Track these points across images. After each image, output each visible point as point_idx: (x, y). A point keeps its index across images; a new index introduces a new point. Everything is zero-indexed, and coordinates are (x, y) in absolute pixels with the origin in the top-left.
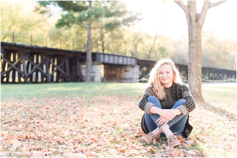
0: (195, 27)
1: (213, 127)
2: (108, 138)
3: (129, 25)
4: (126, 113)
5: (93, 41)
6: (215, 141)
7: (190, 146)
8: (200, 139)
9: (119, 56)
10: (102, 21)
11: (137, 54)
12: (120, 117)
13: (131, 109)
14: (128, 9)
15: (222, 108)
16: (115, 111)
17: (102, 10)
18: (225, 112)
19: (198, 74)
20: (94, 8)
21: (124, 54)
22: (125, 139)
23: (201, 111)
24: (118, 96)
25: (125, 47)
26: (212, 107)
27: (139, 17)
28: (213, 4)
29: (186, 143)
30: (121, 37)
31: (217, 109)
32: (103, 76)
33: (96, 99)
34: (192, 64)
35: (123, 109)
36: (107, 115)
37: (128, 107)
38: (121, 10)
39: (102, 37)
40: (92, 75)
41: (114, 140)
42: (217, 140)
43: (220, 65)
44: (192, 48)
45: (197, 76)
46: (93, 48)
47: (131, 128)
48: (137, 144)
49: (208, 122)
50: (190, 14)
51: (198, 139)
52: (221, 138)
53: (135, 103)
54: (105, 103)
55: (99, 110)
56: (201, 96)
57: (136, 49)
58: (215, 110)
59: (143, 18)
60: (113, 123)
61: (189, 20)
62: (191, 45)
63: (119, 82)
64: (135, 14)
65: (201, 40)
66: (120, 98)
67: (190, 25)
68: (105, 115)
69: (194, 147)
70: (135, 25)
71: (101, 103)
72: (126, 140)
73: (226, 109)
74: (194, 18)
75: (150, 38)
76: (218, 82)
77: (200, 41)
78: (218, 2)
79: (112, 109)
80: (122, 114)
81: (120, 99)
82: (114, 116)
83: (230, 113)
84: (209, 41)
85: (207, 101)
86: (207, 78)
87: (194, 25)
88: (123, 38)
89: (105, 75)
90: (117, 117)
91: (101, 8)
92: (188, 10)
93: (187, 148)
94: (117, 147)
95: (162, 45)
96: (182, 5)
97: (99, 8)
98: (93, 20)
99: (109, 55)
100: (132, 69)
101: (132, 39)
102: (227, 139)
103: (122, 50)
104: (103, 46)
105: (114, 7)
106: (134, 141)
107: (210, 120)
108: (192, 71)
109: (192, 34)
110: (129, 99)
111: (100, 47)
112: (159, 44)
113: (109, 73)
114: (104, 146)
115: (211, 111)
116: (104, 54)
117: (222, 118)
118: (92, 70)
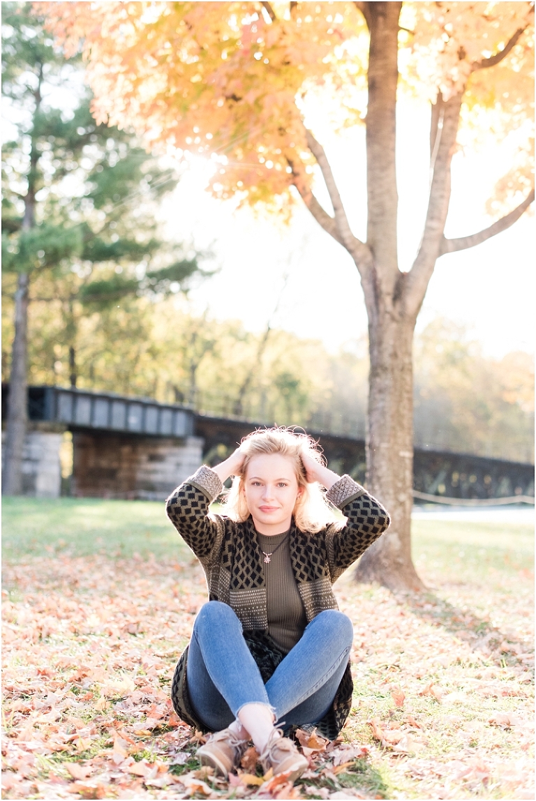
0: (393, 319)
1: (438, 690)
2: (46, 738)
3: (169, 293)
4: (133, 629)
5: (38, 343)
6: (434, 751)
7: (345, 770)
8: (384, 742)
9: (128, 403)
10: (74, 274)
11: (195, 398)
12: (105, 644)
13: (151, 613)
14: (165, 234)
15: (478, 614)
16: (93, 621)
17: (71, 234)
18: (487, 631)
19: (400, 485)
20: (43, 226)
21: (148, 394)
22: (110, 740)
23: (404, 623)
24: (113, 554)
25: (154, 370)
26: (444, 606)
27: (203, 265)
28: (452, 240)
29: (333, 759)
30: (138, 333)
31: (461, 617)
32: (67, 473)
33: (28, 568)
34: (378, 448)
35: (124, 612)
36: (61, 638)
37: (142, 601)
38: (141, 238)
39: (71, 328)
40: (27, 468)
41: (66, 747)
42: (445, 746)
43: (488, 446)
44: (381, 391)
45: (397, 491)
46: (34, 370)
47: (138, 695)
48: (150, 764)
49: (422, 672)
50: (374, 272)
51: (377, 740)
52: (460, 738)
53: (171, 587)
54: (59, 587)
55: (31, 616)
56: (410, 564)
57: (193, 379)
58: (451, 620)
59: (219, 270)
60: (76, 674)
61: (371, 293)
62: (378, 380)
63: (126, 498)
64: (190, 256)
65: (411, 364)
66: (122, 563)
67: (374, 310)
68: (52, 635)
69: (360, 776)
70: (190, 294)
71: (43, 586)
72: (111, 745)
73: (491, 616)
74: (387, 287)
75: (245, 339)
76: (478, 507)
77: (407, 369)
78: (471, 237)
79: (81, 613)
80: (117, 633)
81: (118, 569)
82: (84, 641)
83: (504, 632)
84: (451, 360)
85: (431, 581)
86: (442, 489)
87: (386, 312)
88: (145, 338)
89: (76, 471)
90: (94, 645)
91: (68, 226)
92: (369, 258)
93: (332, 781)
94: (77, 776)
95: (287, 365)
96: (348, 241)
97: (61, 226)
98: (40, 270)
99: (92, 398)
100: (176, 450)
101: (179, 342)
102: (481, 742)
103: (140, 381)
104: (72, 364)
105: (115, 226)
106: (142, 751)
107: (431, 660)
108: (380, 473)
109: (380, 343)
110: (151, 571)
111: (61, 367)
112: (276, 363)
113: (92, 463)
114: (26, 774)
115: (439, 624)
116: (74, 395)
117: (471, 656)
118: (29, 451)
